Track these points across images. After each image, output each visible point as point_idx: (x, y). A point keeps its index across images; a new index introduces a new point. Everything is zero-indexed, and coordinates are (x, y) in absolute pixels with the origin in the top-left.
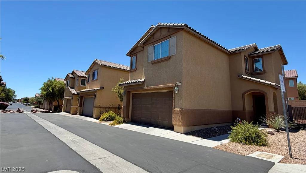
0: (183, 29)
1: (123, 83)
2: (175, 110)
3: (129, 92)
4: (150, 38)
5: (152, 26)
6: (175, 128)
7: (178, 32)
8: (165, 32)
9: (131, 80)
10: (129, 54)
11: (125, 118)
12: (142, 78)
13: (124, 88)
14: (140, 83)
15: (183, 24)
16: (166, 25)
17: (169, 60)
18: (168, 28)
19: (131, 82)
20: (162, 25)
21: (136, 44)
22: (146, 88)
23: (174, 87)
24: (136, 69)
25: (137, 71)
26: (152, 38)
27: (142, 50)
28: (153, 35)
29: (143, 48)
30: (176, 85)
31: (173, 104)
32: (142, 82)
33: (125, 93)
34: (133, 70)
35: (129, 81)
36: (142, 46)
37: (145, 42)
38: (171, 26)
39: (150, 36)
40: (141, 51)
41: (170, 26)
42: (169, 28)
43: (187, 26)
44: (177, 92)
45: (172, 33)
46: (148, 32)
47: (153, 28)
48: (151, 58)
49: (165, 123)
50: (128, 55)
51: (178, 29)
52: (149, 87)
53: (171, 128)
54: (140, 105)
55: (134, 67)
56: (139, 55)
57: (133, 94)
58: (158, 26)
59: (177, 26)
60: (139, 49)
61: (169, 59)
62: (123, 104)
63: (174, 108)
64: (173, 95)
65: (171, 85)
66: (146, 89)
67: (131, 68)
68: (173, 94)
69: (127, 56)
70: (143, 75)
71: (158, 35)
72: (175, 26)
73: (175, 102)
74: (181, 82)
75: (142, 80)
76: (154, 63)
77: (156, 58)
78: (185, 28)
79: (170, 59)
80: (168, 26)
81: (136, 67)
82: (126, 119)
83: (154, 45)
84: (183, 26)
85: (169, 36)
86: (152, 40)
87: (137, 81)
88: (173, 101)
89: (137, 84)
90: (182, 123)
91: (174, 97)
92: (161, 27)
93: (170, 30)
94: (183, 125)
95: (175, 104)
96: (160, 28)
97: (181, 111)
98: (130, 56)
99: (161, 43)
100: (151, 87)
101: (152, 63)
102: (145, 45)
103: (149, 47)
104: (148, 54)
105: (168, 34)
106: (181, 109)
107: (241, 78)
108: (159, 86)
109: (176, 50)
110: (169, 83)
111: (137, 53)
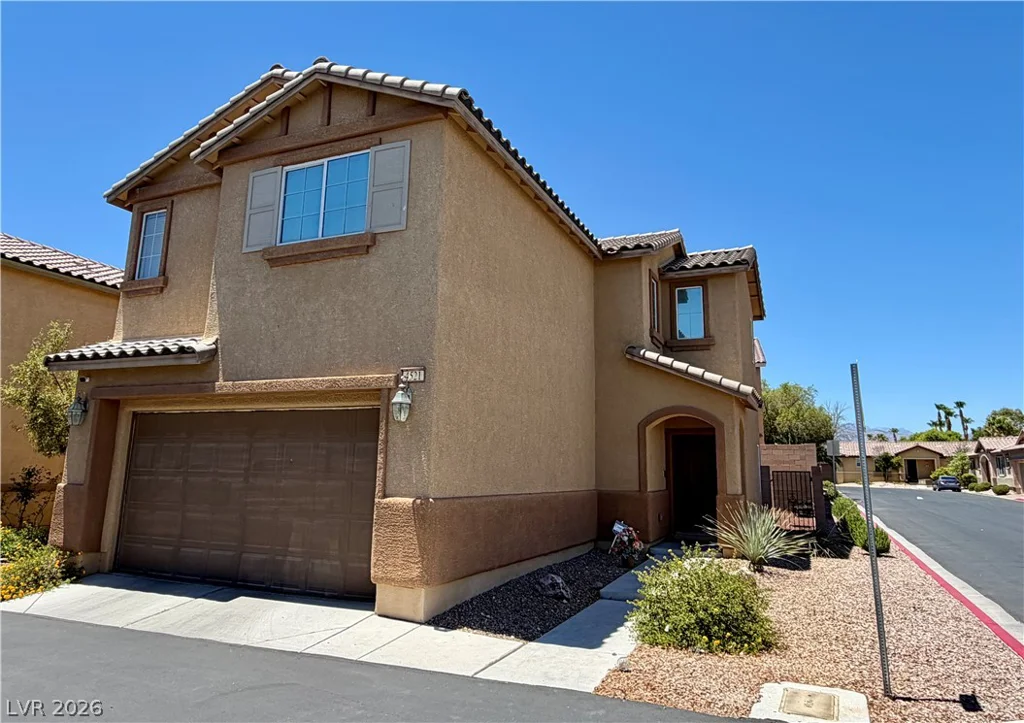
0: (446, 111)
1: (63, 355)
2: (388, 507)
3: (115, 405)
4: (263, 127)
5: (278, 71)
6: (383, 594)
7: (420, 122)
8: (348, 113)
9: (125, 339)
10: (123, 197)
11: (74, 553)
12: (200, 333)
13: (83, 380)
14: (190, 361)
15: (454, 91)
16: (363, 79)
17: (368, 252)
18: (370, 92)
19: (130, 351)
20: (337, 75)
21: (173, 148)
22: (222, 385)
23: (391, 392)
24: (166, 283)
25: (172, 292)
26: (277, 130)
27: (211, 186)
28: (284, 114)
29: (220, 172)
30: (398, 380)
31: (380, 474)
32: (203, 353)
33: (85, 411)
34: (136, 286)
35: (115, 345)
36: (213, 165)
37: (234, 145)
38: (391, 86)
39: (267, 119)
40: (202, 189)
41: (381, 83)
42: (374, 97)
43: (469, 103)
44: (403, 417)
45: (390, 124)
46: (254, 95)
47: (282, 79)
48: (261, 233)
49: (326, 569)
50: (114, 199)
51: (422, 109)
52: (244, 386)
53: (360, 596)
54: (179, 480)
55: (151, 268)
56: (190, 210)
57: (136, 414)
58: (317, 76)
59: (420, 91)
60: (194, 173)
61: (368, 247)
62: (67, 470)
63: (385, 496)
64: (382, 431)
65: (372, 377)
66: (225, 390)
67: (131, 275)
68: (382, 425)
69: (111, 202)
70: (211, 317)
71: (309, 121)
72: (411, 90)
73: (392, 465)
74: (424, 370)
75: (202, 344)
76: (279, 258)
77: (293, 238)
78: (461, 108)
79: (372, 250)
80: (373, 83)
81: (163, 272)
82: (81, 559)
83: (285, 168)
84: (450, 98)
85: (372, 136)
86: (274, 140)
87: (174, 349)
88: (380, 459)
89: (169, 361)
90: (425, 570)
91: (386, 441)
92: (330, 85)
93: (380, 107)
94: (425, 580)
95: (389, 475)
96: (326, 88)
97: (420, 513)
98: (130, 208)
99: (325, 161)
100: (258, 385)
101: (268, 260)
102: (232, 160)
103: (252, 175)
104: (248, 206)
105: (370, 125)
106: (419, 501)
107: (636, 359)
108: (307, 381)
109: (405, 208)
110: (365, 367)
111: (175, 198)
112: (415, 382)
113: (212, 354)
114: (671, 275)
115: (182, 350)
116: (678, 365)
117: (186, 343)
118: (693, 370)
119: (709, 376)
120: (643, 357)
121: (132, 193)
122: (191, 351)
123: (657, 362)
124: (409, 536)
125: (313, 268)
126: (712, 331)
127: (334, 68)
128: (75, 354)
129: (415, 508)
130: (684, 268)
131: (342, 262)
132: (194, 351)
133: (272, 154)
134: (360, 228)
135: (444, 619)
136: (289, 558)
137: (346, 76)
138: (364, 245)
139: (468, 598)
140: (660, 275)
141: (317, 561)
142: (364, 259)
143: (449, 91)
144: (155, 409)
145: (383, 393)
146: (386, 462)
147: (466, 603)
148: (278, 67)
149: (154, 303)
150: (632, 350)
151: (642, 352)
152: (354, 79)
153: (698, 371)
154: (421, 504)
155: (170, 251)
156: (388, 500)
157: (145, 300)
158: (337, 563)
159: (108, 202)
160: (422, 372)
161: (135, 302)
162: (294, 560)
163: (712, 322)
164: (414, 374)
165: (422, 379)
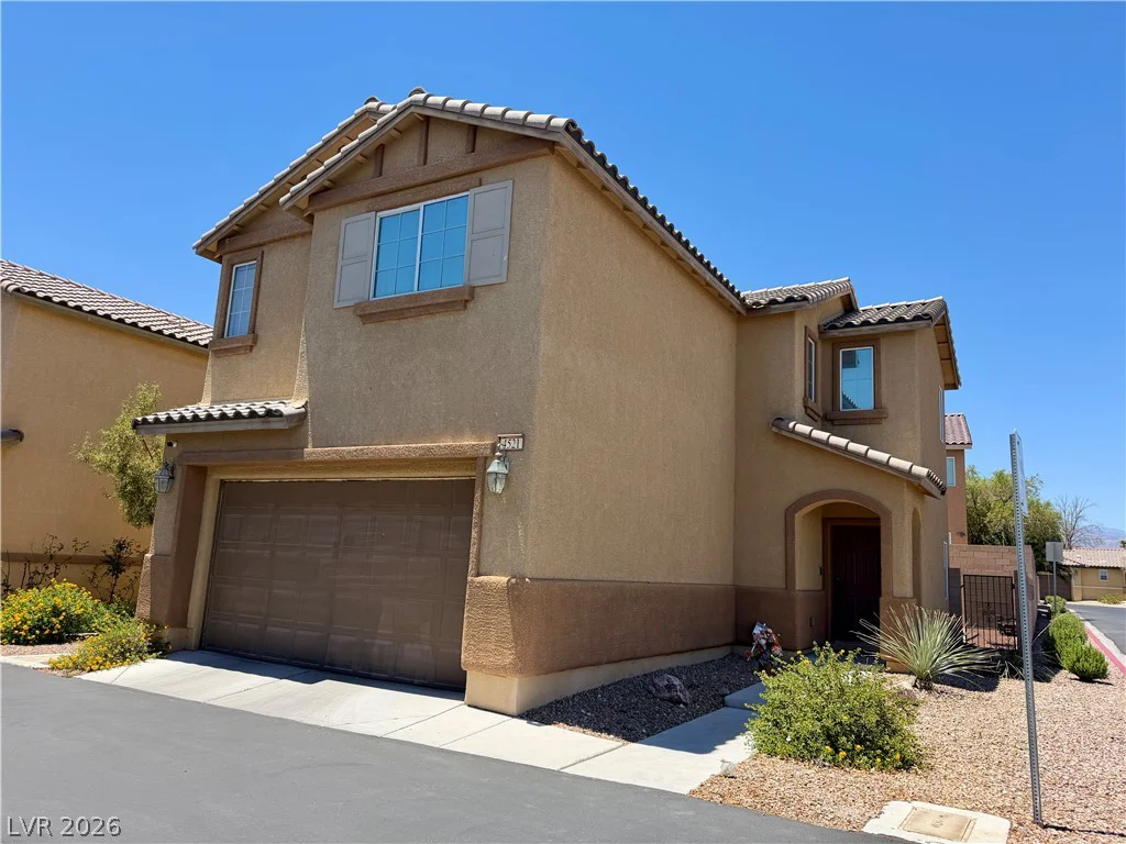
0: (552, 145)
1: (150, 418)
2: (482, 585)
3: (200, 473)
4: (358, 166)
5: (373, 105)
6: (474, 682)
7: (523, 159)
8: (447, 150)
9: (214, 402)
10: (213, 247)
11: (159, 626)
12: (289, 396)
13: (170, 444)
14: (276, 424)
15: (560, 121)
16: (461, 111)
17: (465, 307)
18: (470, 125)
19: (216, 414)
20: (434, 107)
21: (262, 194)
22: (310, 451)
23: (486, 461)
24: (255, 340)
25: (261, 352)
26: (370, 170)
27: (303, 235)
28: (378, 152)
29: (311, 218)
30: (494, 448)
31: (473, 550)
32: (291, 416)
33: (172, 478)
34: (232, 342)
35: (203, 407)
36: (303, 211)
37: (326, 189)
38: (492, 118)
39: (360, 158)
40: (293, 237)
41: (481, 115)
42: (474, 130)
43: (577, 135)
44: (499, 488)
45: (492, 162)
46: (347, 132)
47: (377, 113)
48: (354, 286)
49: (415, 654)
50: (204, 250)
51: (526, 143)
52: (333, 452)
53: (450, 685)
54: (267, 553)
55: (240, 325)
56: (279, 261)
57: (223, 483)
58: (413, 109)
59: (523, 123)
60: (284, 220)
61: (466, 301)
62: (153, 542)
63: (478, 575)
64: (477, 503)
65: (468, 442)
66: (313, 457)
67: (220, 332)
68: (477, 495)
69: (201, 254)
70: (301, 379)
71: (403, 160)
72: (513, 123)
73: (486, 539)
74: (523, 437)
75: (291, 407)
76: (372, 314)
77: (390, 290)
78: (567, 141)
79: (470, 305)
80: (471, 115)
81: (253, 330)
82: (167, 634)
83: (379, 214)
84: (555, 130)
85: (470, 176)
86: (367, 182)
87: (261, 411)
88: (474, 534)
89: (256, 425)
90: (519, 657)
91: (481, 514)
92: (428, 118)
93: (481, 142)
94: (520, 668)
95: (484, 551)
96: (422, 123)
97: (514, 593)
98: (219, 260)
99: (421, 205)
100: (349, 452)
101: (360, 316)
102: (322, 206)
103: (344, 222)
104: (340, 257)
105: (469, 164)
106: (513, 580)
107: (784, 433)
108: (400, 448)
109: (506, 258)
110: (458, 433)
111: (265, 248)
112: (513, 450)
113: (300, 418)
114: (835, 333)
115: (269, 413)
116: (835, 440)
117: (274, 406)
118: (853, 446)
119: (873, 454)
120: (793, 431)
121: (221, 242)
122: (278, 414)
123: (809, 437)
124: (503, 620)
125: (408, 326)
126: (884, 401)
127: (430, 100)
128: (162, 416)
129: (510, 588)
130: (851, 325)
131: (438, 318)
132: (281, 415)
133: (366, 198)
134: (455, 280)
135: (539, 713)
136: (377, 641)
137: (443, 108)
138: (462, 300)
139: (570, 694)
140: (820, 333)
141: (408, 646)
142: (463, 315)
143: (555, 122)
144: (243, 477)
145: (478, 462)
146: (480, 538)
147: (567, 699)
148: (373, 99)
149: (244, 364)
150: (780, 421)
151: (791, 425)
152: (452, 111)
153: (861, 448)
154: (517, 583)
155: (260, 307)
156: (481, 578)
157: (233, 359)
159: (197, 253)
160: (521, 440)
161: (224, 361)
162: (382, 645)
163: (884, 390)
164: (512, 442)
165: (520, 447)
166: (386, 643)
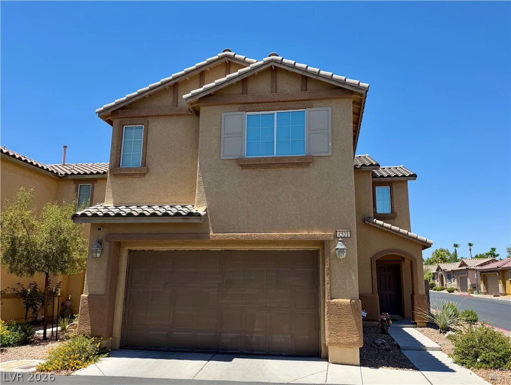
6: (332, 352)
8: (289, 87)
9: (115, 204)
10: (108, 114)
17: (307, 166)
21: (152, 89)
23: (333, 243)
24: (147, 171)
31: (327, 286)
42: (306, 80)
48: (233, 149)
52: (221, 235)
56: (159, 126)
57: (130, 251)
58: (273, 63)
61: (308, 163)
63: (332, 299)
64: (327, 263)
68: (327, 260)
73: (334, 281)
79: (310, 165)
81: (144, 164)
83: (247, 113)
85: (306, 102)
89: (178, 220)
91: (330, 269)
93: (310, 86)
95: (333, 286)
97: (355, 307)
100: (242, 236)
101: (241, 165)
103: (223, 114)
104: (223, 132)
106: (353, 301)
107: (371, 224)
108: (275, 234)
109: (330, 144)
110: (310, 228)
111: (149, 119)
112: (345, 238)
113: (206, 217)
115: (190, 214)
121: (115, 112)
124: (350, 320)
125: (271, 172)
126: (396, 209)
129: (352, 305)
131: (291, 170)
132: (199, 215)
133: (238, 104)
134: (299, 152)
136: (255, 335)
138: (305, 162)
142: (306, 170)
143: (362, 84)
144: (147, 248)
145: (326, 243)
146: (330, 280)
149: (137, 183)
151: (374, 221)
154: (356, 303)
155: (148, 151)
156: (334, 300)
157: (129, 180)
158: (289, 336)
159: (99, 116)
160: (349, 233)
161: (120, 181)
162: (258, 335)
163: (395, 206)
164: (344, 234)
165: (349, 236)
166: (260, 335)
